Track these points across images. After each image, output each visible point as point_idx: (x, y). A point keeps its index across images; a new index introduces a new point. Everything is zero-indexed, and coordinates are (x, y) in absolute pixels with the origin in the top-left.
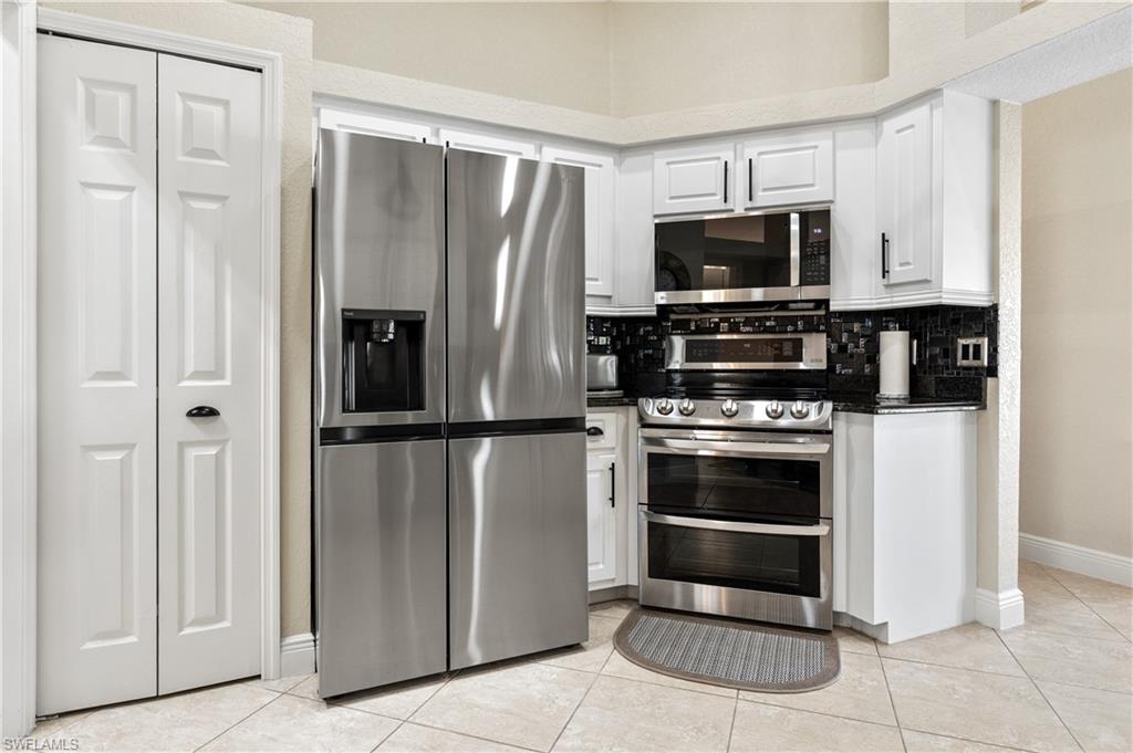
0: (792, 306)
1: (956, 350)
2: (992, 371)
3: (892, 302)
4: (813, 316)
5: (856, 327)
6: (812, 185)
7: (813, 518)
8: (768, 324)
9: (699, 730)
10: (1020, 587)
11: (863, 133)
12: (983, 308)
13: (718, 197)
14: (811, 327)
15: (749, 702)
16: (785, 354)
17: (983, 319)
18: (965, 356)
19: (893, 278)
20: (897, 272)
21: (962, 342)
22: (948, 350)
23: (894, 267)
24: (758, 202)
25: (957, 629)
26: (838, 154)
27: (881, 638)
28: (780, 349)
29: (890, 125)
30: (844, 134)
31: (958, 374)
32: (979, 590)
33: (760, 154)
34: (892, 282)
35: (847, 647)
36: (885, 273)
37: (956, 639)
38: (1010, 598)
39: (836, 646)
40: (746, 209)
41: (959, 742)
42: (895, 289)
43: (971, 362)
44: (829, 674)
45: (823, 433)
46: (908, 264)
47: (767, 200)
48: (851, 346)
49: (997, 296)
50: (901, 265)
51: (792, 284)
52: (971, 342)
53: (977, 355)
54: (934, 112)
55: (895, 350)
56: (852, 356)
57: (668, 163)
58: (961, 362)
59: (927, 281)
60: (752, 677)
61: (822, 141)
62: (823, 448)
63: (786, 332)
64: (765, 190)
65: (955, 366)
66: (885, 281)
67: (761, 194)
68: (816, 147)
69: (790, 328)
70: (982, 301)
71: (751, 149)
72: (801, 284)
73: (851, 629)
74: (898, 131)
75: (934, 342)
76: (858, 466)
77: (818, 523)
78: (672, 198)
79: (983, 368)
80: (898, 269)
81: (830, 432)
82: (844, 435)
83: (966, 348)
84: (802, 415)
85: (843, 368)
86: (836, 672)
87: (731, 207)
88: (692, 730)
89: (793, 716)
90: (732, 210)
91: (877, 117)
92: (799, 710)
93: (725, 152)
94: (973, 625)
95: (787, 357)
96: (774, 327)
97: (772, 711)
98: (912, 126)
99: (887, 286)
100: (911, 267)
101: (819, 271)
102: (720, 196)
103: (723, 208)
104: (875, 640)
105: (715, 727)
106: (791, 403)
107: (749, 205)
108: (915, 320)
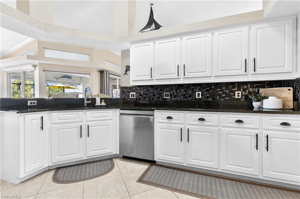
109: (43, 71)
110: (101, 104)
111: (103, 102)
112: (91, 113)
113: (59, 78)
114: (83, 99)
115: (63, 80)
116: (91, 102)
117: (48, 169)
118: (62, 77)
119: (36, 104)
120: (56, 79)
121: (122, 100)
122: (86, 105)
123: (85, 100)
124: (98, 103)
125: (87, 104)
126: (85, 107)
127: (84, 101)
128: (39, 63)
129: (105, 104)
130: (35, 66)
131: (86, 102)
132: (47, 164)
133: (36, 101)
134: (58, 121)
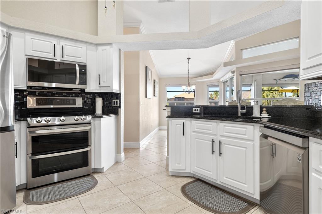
0: (74, 90)
1: (112, 102)
2: (120, 107)
3: (101, 91)
4: (77, 93)
5: (89, 96)
6: (81, 58)
7: (87, 146)
8: (64, 94)
9: (73, 209)
10: (124, 152)
11: (93, 47)
12: (118, 93)
13: (51, 54)
14: (77, 95)
15: (81, 197)
16: (71, 103)
17: (117, 96)
18: (114, 104)
19: (101, 85)
20: (102, 84)
21: (113, 101)
22: (110, 102)
23: (101, 82)
24: (65, 59)
25: (114, 164)
26: (87, 51)
27: (102, 171)
28: (69, 102)
29: (100, 48)
30: (89, 47)
31: (113, 108)
32: (118, 155)
33: (65, 45)
34: (101, 86)
35: (96, 176)
36: (99, 84)
37: (115, 166)
38: (123, 154)
39: (94, 177)
40: (61, 60)
41: (127, 184)
42: (102, 88)
43: (115, 105)
44: (96, 183)
45: (89, 123)
46: (105, 82)
47: (68, 59)
48: (87, 101)
49: (121, 91)
50: (103, 82)
51: (77, 84)
52: (116, 101)
53: (117, 104)
54: (111, 48)
55: (99, 102)
56: (87, 104)
57: (32, 38)
58: (113, 105)
59: (109, 87)
60: (78, 191)
61: (84, 47)
62: (89, 128)
63: (70, 97)
64: (67, 56)
65: (112, 106)
66: (99, 86)
67: (66, 56)
68: (82, 48)
69: (71, 96)
70: (118, 92)
71: (63, 43)
72: (79, 84)
73: (94, 172)
74: (102, 50)
75: (107, 101)
76: (97, 131)
77: (88, 147)
78: (33, 50)
79: (118, 106)
80: (102, 83)
81: (90, 123)
82: (93, 124)
83: (114, 102)
84: (84, 119)
85: (86, 107)
86: (97, 182)
87: (56, 58)
88: (71, 210)
89: (94, 195)
90: (56, 59)
91: (97, 45)
92: (94, 193)
93: (54, 41)
94: (117, 162)
95: (71, 104)
96: (66, 95)
97: (88, 196)
98: (106, 50)
99: (99, 87)
100: (106, 83)
101: (84, 81)
102: (52, 54)
103: (53, 58)
104: (100, 172)
105: (77, 206)
106: (81, 116)
107: (62, 59)
108: (104, 95)
109: (240, 75)
110: (260, 115)
111: (264, 112)
112: (225, 126)
113: (280, 79)
114: (236, 107)
115: (285, 81)
116: (247, 111)
117: (192, 176)
118: (284, 77)
119: (199, 111)
120: (276, 81)
121: (305, 110)
122: (240, 115)
123: (240, 108)
124: (256, 113)
125: (242, 114)
126: (239, 117)
127: (238, 109)
128: (236, 68)
129: (268, 114)
130: (233, 72)
131: (240, 110)
132: (189, 170)
133: (199, 108)
134: (196, 129)
